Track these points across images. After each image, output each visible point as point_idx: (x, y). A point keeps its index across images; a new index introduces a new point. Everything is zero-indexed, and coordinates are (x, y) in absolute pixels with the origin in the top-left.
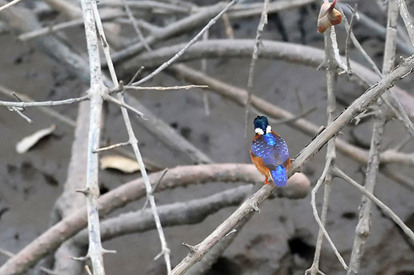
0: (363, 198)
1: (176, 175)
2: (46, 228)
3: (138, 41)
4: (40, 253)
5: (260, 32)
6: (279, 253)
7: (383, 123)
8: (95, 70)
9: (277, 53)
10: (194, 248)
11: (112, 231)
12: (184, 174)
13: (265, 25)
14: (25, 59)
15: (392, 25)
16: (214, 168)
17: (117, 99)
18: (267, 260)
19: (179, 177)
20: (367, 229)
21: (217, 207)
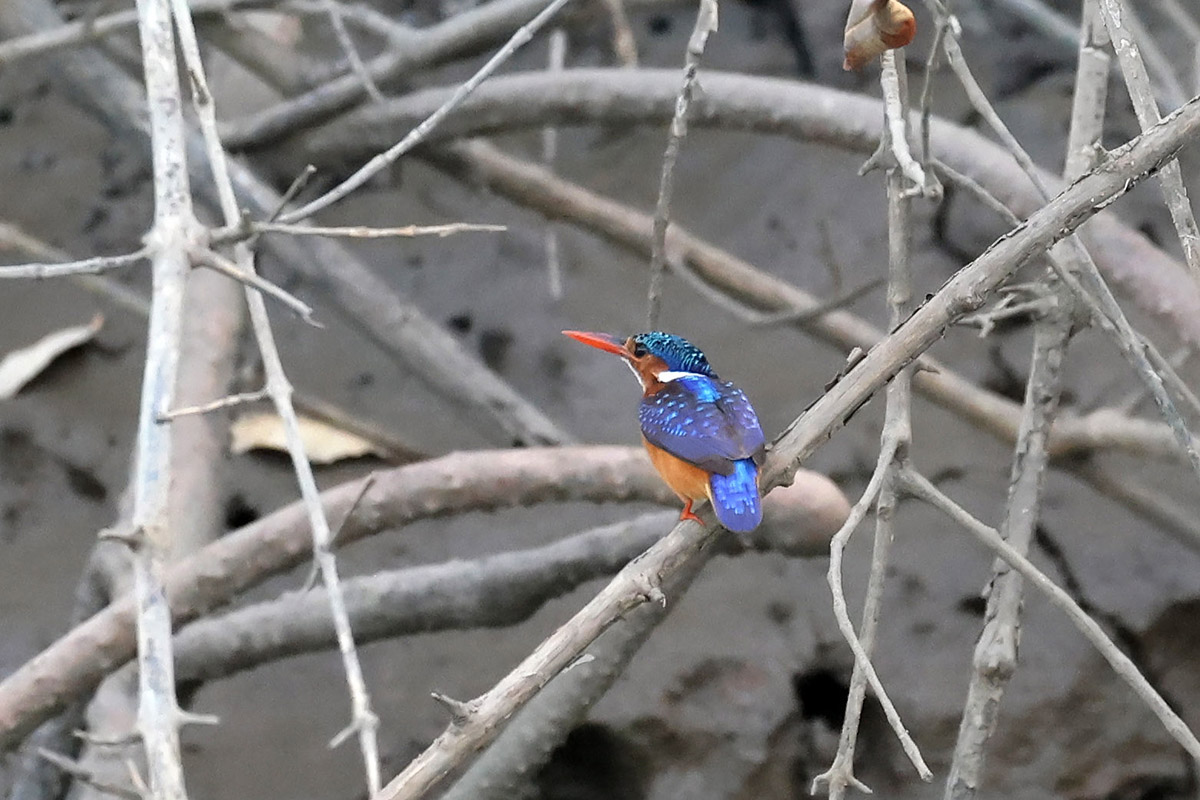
0: (999, 564)
1: (449, 478)
2: (65, 630)
3: (348, 71)
4: (37, 707)
5: (696, 55)
6: (768, 715)
7: (1063, 335)
8: (170, 175)
9: (768, 112)
10: (465, 707)
11: (259, 643)
12: (472, 475)
13: (711, 33)
14: (21, 112)
15: (1096, 41)
16: (563, 459)
17: (234, 262)
18: (730, 737)
19: (456, 484)
20: (1009, 654)
21: (571, 578)
